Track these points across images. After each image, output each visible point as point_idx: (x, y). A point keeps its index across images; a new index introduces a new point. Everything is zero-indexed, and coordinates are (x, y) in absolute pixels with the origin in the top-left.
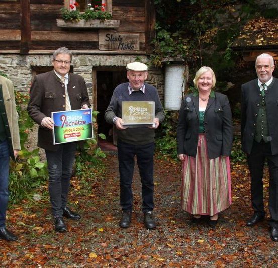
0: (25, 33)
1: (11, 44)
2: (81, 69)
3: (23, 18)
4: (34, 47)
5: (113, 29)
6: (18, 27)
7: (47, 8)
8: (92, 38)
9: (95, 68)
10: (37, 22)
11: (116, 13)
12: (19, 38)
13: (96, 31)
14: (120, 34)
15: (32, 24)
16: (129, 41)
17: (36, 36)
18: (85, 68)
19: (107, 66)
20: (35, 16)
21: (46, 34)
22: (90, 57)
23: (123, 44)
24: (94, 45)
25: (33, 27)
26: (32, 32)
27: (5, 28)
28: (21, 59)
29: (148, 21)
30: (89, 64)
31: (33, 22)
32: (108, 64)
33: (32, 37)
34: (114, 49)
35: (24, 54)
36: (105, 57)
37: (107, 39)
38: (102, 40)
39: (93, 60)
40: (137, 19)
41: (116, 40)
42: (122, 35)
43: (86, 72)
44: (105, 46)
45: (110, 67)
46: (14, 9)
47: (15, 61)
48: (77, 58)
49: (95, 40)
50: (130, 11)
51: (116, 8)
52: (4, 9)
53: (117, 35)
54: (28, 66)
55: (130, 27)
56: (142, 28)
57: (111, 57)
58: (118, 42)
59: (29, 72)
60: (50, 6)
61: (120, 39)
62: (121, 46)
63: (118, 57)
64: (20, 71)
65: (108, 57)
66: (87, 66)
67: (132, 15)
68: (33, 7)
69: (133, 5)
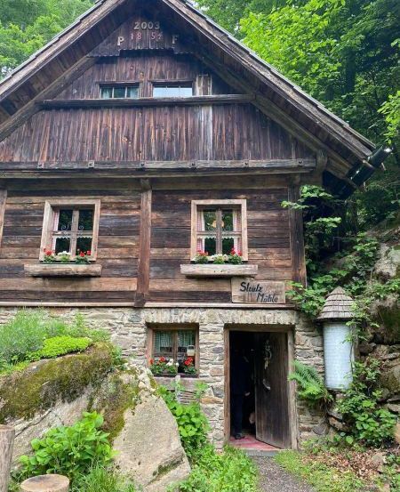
0: (143, 281)
1: (124, 295)
2: (208, 327)
3: (142, 264)
4: (152, 298)
5: (250, 276)
6: (135, 275)
7: (170, 252)
8: (224, 287)
9: (227, 326)
10: (157, 268)
11: (253, 256)
12: (134, 287)
13: (228, 278)
14: (258, 283)
15: (151, 273)
16: (271, 291)
17: (155, 286)
18: (215, 327)
19: (242, 324)
20: (155, 262)
21: (167, 283)
22: (221, 312)
23: (263, 295)
24: (226, 297)
25: (152, 275)
26: (151, 281)
27: (119, 276)
28: (134, 313)
29: (296, 265)
30: (219, 321)
31: (152, 268)
32: (244, 322)
33: (150, 287)
34: (252, 301)
35: (139, 307)
36: (240, 312)
37: (243, 289)
38: (236, 290)
39: (224, 315)
40: (281, 263)
41: (254, 290)
42: (262, 283)
43: (215, 332)
44: (240, 297)
45: (247, 325)
46: (131, 254)
47: (127, 315)
48: (205, 312)
49: (227, 290)
50: (272, 253)
51: (252, 250)
52: (121, 254)
54: (143, 322)
55: (272, 274)
56: (287, 274)
57: (248, 312)
58: (257, 293)
59: (143, 330)
60: (174, 250)
61: (259, 289)
62: (261, 297)
63: (257, 311)
64: (132, 330)
65: (244, 312)
66: (216, 323)
67: (274, 258)
68: (154, 252)
69: (275, 246)
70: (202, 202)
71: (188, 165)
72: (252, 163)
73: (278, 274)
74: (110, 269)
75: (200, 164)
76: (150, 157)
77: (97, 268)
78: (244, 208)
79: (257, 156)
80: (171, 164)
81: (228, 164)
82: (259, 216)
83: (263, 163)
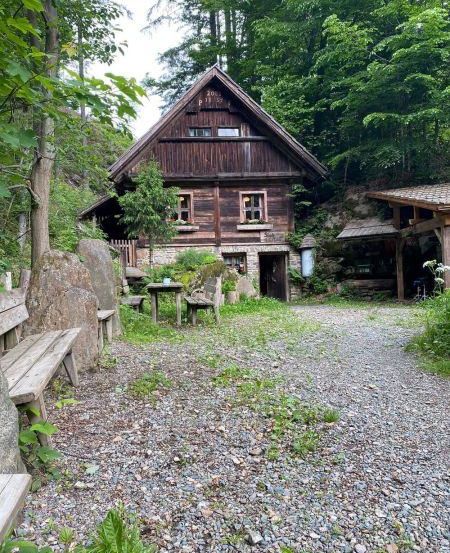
0: (218, 234)
1: (209, 240)
2: (251, 254)
3: (217, 227)
4: (223, 241)
5: (269, 230)
6: (214, 230)
7: (230, 219)
8: (257, 235)
9: (259, 253)
10: (224, 227)
11: (270, 220)
12: (214, 237)
13: (259, 231)
15: (221, 229)
16: (278, 236)
17: (223, 235)
18: (254, 253)
19: (265, 252)
20: (223, 224)
21: (229, 234)
22: (256, 247)
23: (275, 238)
24: (258, 240)
26: (222, 233)
27: (206, 231)
28: (216, 248)
29: (290, 223)
30: (256, 251)
31: (222, 227)
34: (270, 241)
35: (218, 245)
37: (265, 236)
38: (262, 236)
39: (258, 248)
40: (283, 223)
41: (271, 236)
42: (274, 233)
43: (254, 256)
44: (264, 240)
45: (268, 252)
46: (211, 220)
47: (213, 248)
48: (249, 247)
50: (279, 218)
51: (270, 217)
52: (206, 220)
53: (270, 233)
54: (220, 252)
55: (279, 228)
56: (286, 228)
57: (268, 246)
59: (221, 256)
60: (231, 217)
61: (273, 235)
63: (272, 246)
65: (266, 246)
67: (280, 221)
68: (222, 219)
69: (280, 214)
70: (244, 192)
71: (239, 175)
72: (271, 174)
73: (282, 227)
74: (203, 228)
75: (246, 174)
76: (220, 171)
77: (198, 228)
78: (265, 196)
79: (273, 170)
80: (231, 175)
81: (259, 174)
82: (272, 199)
83: (276, 174)
